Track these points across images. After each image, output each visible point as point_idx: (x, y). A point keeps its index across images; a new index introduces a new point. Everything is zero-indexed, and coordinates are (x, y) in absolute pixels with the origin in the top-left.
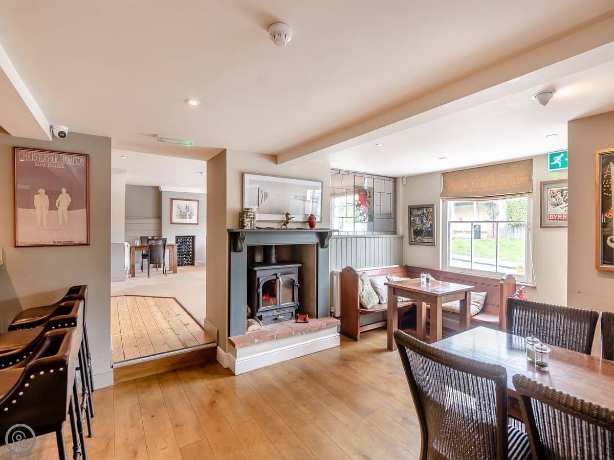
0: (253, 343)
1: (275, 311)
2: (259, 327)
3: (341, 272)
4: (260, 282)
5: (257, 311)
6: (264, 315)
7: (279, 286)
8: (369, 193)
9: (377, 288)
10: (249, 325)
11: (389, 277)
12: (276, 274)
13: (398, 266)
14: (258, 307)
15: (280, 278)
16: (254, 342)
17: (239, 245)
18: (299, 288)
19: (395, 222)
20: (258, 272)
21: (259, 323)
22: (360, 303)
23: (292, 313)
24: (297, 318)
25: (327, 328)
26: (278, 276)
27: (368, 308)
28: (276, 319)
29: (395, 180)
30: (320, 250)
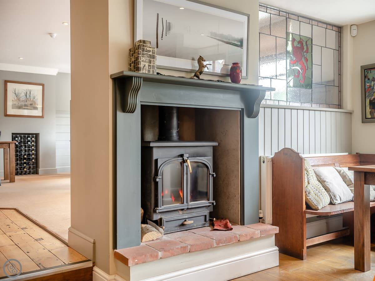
0: (155, 257)
1: (181, 212)
2: (160, 235)
3: (272, 158)
4: (159, 166)
5: (155, 211)
6: (165, 217)
7: (187, 174)
8: (307, 45)
9: (325, 181)
10: (143, 232)
11: (339, 168)
12: (182, 156)
13: (347, 154)
14: (156, 205)
15: (188, 161)
16: (157, 256)
17: (130, 100)
18: (214, 179)
19: (340, 91)
20: (155, 150)
21: (158, 230)
22: (306, 202)
23: (206, 216)
24: (212, 224)
25: (260, 238)
26: (185, 158)
27: (320, 208)
28: (183, 225)
29: (340, 29)
30: (247, 120)
